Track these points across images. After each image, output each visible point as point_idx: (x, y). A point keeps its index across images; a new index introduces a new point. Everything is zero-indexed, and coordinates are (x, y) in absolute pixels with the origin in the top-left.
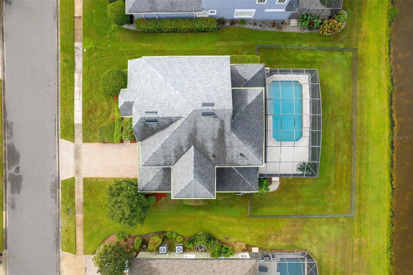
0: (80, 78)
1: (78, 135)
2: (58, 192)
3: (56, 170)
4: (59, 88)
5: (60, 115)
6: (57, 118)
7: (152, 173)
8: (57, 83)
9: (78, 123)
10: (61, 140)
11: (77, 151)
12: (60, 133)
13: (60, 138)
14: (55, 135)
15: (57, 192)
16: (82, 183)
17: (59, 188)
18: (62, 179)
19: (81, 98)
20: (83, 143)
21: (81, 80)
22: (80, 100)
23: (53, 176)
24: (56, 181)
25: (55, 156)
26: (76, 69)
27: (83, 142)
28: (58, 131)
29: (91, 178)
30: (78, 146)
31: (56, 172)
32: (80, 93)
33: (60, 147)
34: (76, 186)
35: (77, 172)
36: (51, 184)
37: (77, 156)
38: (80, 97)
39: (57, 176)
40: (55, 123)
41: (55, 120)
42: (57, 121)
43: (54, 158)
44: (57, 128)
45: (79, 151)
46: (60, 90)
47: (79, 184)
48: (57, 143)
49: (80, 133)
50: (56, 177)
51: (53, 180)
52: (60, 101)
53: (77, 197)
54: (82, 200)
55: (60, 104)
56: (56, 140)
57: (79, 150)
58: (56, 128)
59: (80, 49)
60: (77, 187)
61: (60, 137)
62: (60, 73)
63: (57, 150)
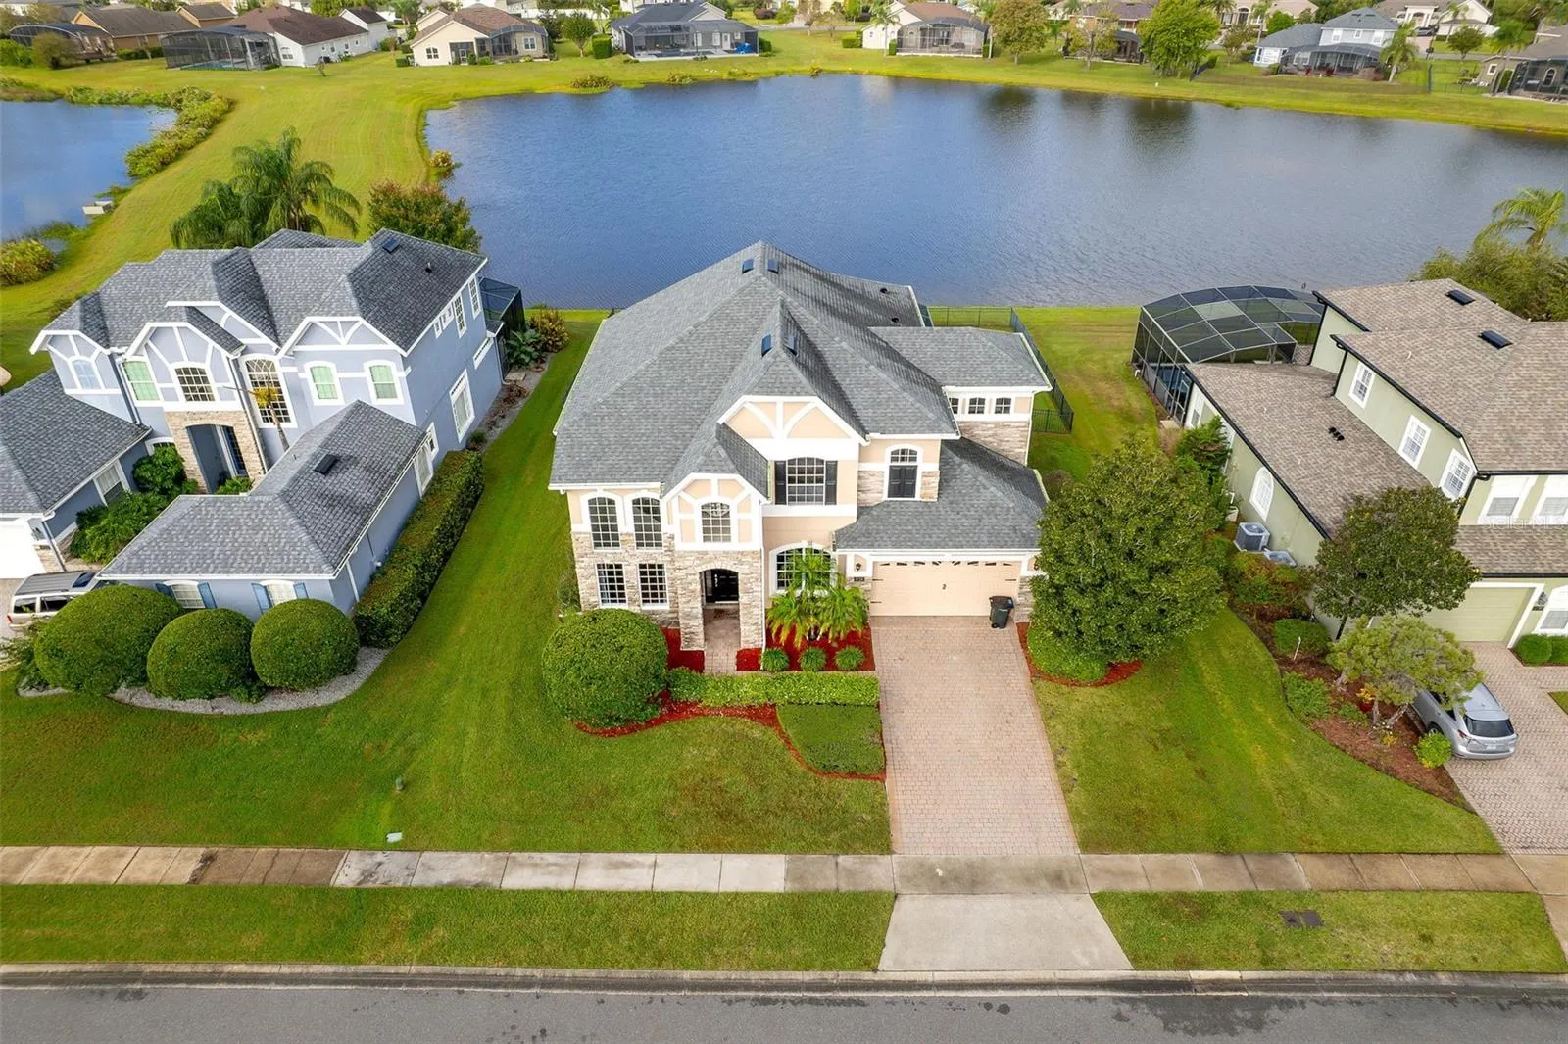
0: (536, 865)
1: (850, 873)
2: (1212, 989)
3: (1078, 999)
4: (568, 973)
5: (734, 975)
6: (752, 994)
7: (982, 490)
8: (534, 991)
9: (782, 874)
10: (892, 964)
11: (943, 882)
12: (844, 976)
13: (875, 970)
14: (859, 1002)
15: (1217, 998)
16: (1115, 860)
17: (1186, 985)
18: (1122, 968)
19: (649, 858)
20: (894, 853)
21: (550, 857)
22: (655, 864)
23: (1120, 1017)
24: (1145, 1000)
25: (988, 1006)
26: (480, 880)
27: (887, 849)
28: (831, 988)
29: (1075, 815)
30: (915, 876)
31: (1089, 999)
32: (617, 865)
33: (929, 977)
34: (1142, 886)
35: (1058, 880)
36: (1180, 1033)
37: (968, 880)
38: (642, 865)
39: (1114, 998)
40: (784, 1001)
41: (766, 1001)
42: (773, 994)
43: (1004, 1009)
44: (818, 995)
45: (940, 873)
46: (580, 973)
47: (1126, 875)
48: (906, 994)
49: (837, 863)
50: (1122, 999)
51: (1149, 1021)
52: (646, 974)
53: (1198, 884)
54: (1209, 859)
55: (668, 973)
56: (892, 1002)
57: (932, 869)
58: (812, 1001)
59: (380, 864)
60: (1144, 879)
61: (868, 976)
62: (477, 970)
63: (952, 994)
